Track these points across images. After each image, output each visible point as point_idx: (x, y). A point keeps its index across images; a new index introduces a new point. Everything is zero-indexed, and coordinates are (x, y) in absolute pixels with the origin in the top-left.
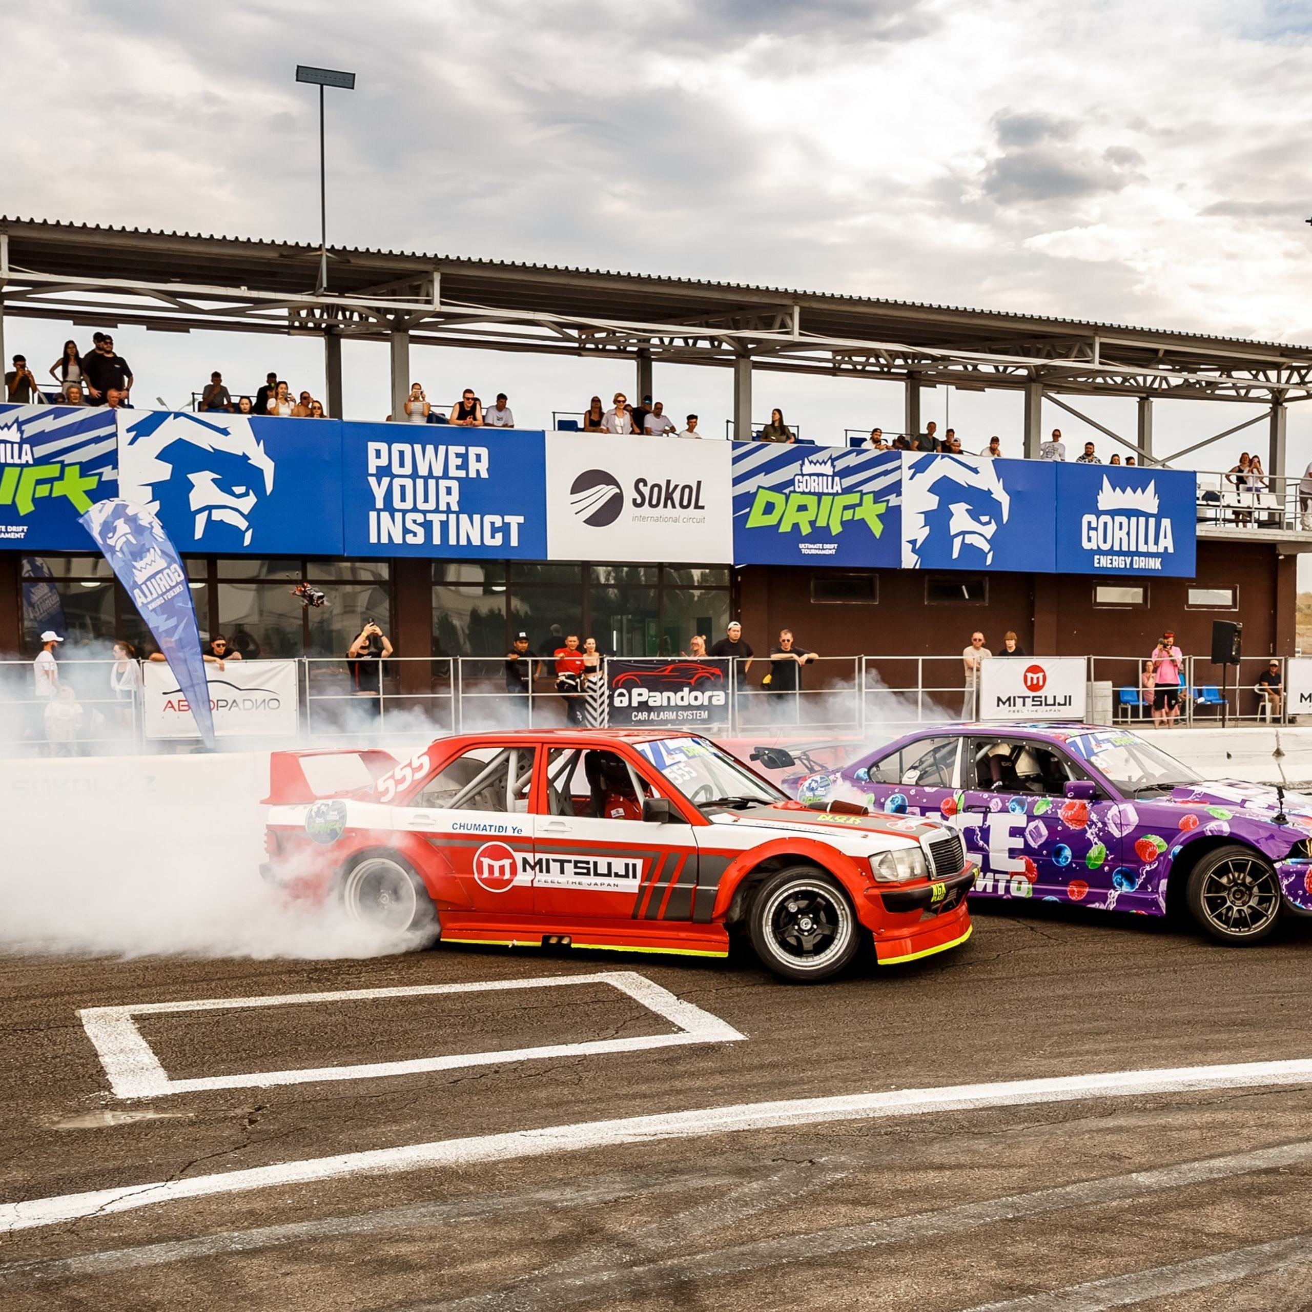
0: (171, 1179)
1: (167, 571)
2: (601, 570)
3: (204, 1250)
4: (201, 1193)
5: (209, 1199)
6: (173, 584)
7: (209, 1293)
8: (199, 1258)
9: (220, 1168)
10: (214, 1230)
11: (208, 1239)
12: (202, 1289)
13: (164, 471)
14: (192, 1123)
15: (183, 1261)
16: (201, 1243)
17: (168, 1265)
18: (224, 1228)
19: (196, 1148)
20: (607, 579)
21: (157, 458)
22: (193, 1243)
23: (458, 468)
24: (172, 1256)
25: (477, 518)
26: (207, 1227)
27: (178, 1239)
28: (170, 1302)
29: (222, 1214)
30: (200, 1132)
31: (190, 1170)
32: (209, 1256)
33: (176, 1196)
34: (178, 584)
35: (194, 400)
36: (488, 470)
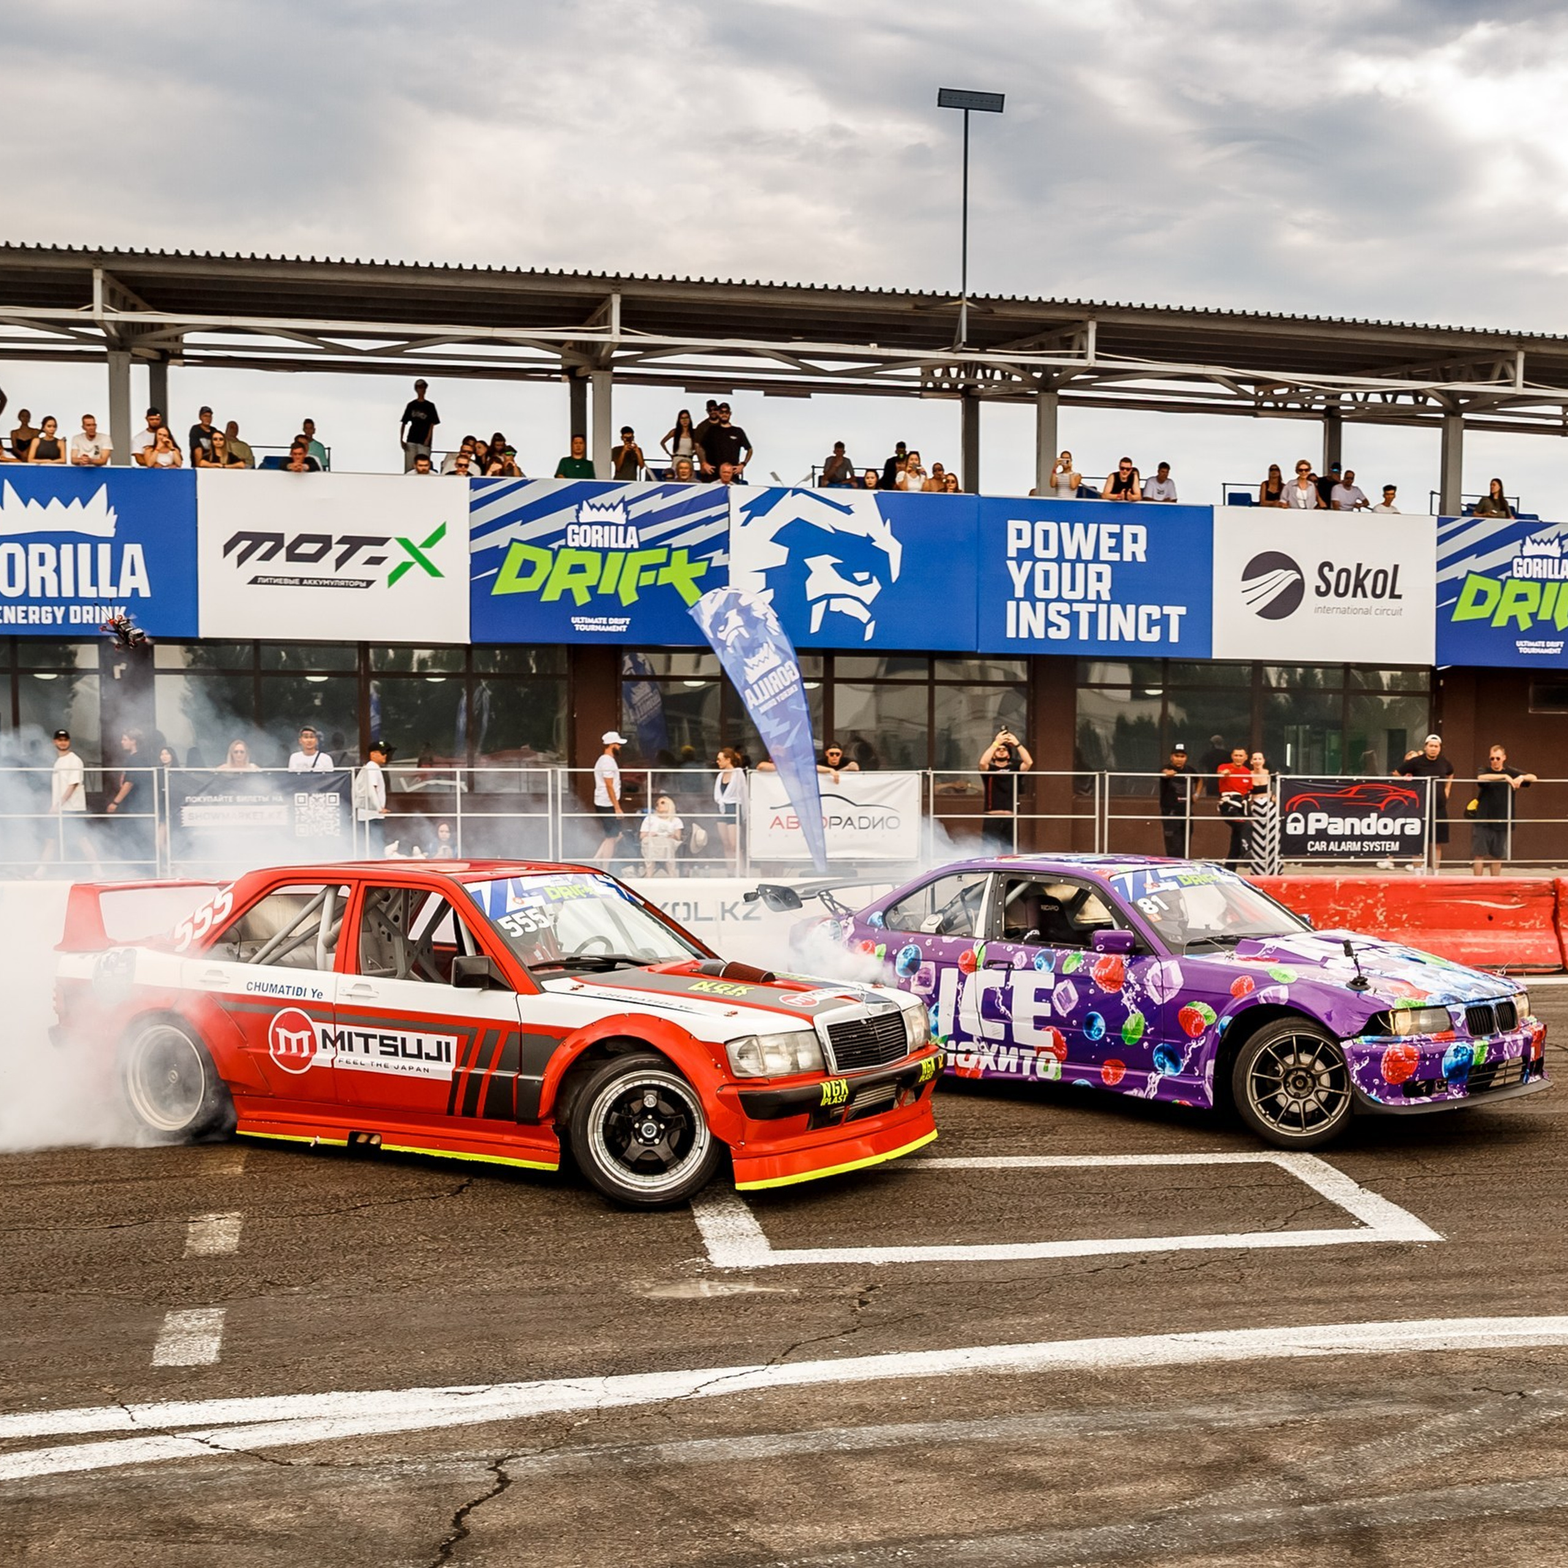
0: (772, 1363)
1: (781, 669)
2: (1272, 672)
3: (808, 1446)
4: (805, 1380)
5: (814, 1388)
6: (788, 683)
7: (813, 1497)
8: (802, 1456)
9: (828, 1354)
10: (818, 1424)
11: (812, 1434)
12: (805, 1490)
13: (779, 555)
14: (797, 1301)
15: (784, 1458)
16: (805, 1438)
17: (768, 1460)
18: (831, 1423)
19: (800, 1329)
20: (1279, 683)
21: (773, 540)
22: (796, 1438)
23: (1111, 550)
24: (773, 1451)
25: (1131, 608)
26: (811, 1420)
27: (780, 1432)
28: (770, 1503)
29: (828, 1407)
30: (804, 1311)
31: (793, 1354)
32: (813, 1454)
33: (778, 1383)
34: (792, 683)
35: (813, 474)
36: (1145, 552)
